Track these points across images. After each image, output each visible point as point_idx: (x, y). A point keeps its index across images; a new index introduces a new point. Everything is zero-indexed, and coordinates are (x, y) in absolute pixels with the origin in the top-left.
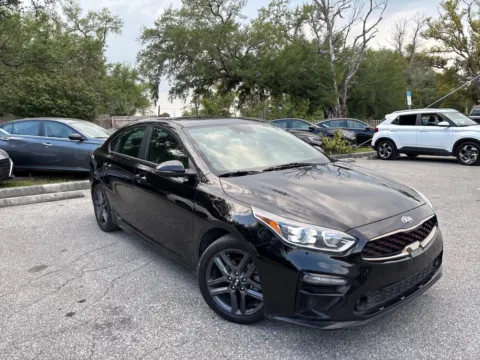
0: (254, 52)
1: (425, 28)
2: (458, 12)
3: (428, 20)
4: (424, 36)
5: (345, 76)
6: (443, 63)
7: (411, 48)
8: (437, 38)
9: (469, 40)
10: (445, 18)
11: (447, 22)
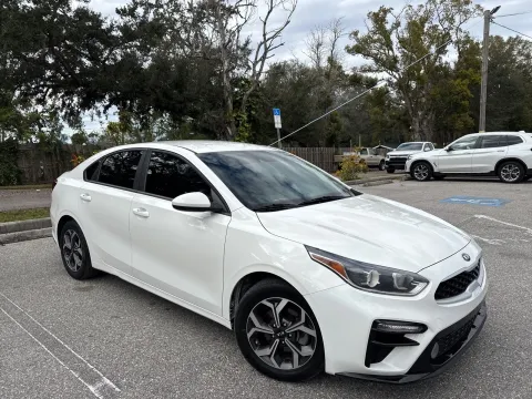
1: (353, 43)
2: (388, 27)
3: (356, 34)
4: (350, 51)
6: (373, 82)
8: (365, 55)
9: (399, 58)
10: (374, 33)
11: (376, 37)
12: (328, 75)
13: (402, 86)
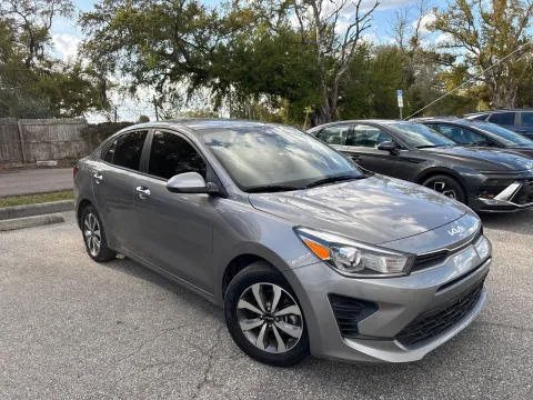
0: (225, 42)
3: (435, 9)
5: (336, 72)
6: (450, 59)
7: (414, 41)
8: (444, 31)
9: (480, 33)
10: (454, 8)
11: (457, 12)
12: (411, 54)
13: (482, 62)
